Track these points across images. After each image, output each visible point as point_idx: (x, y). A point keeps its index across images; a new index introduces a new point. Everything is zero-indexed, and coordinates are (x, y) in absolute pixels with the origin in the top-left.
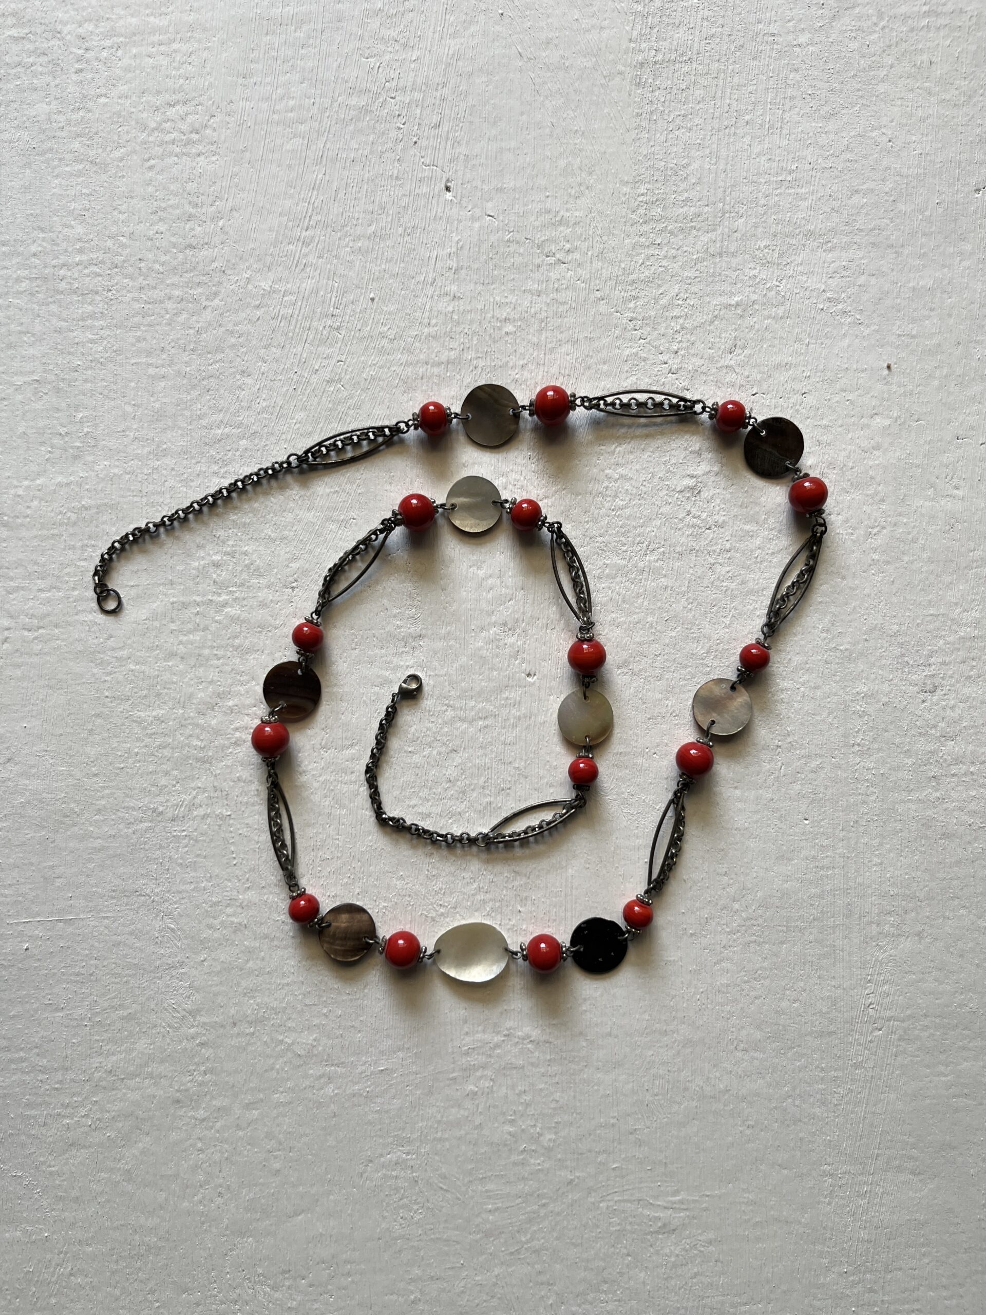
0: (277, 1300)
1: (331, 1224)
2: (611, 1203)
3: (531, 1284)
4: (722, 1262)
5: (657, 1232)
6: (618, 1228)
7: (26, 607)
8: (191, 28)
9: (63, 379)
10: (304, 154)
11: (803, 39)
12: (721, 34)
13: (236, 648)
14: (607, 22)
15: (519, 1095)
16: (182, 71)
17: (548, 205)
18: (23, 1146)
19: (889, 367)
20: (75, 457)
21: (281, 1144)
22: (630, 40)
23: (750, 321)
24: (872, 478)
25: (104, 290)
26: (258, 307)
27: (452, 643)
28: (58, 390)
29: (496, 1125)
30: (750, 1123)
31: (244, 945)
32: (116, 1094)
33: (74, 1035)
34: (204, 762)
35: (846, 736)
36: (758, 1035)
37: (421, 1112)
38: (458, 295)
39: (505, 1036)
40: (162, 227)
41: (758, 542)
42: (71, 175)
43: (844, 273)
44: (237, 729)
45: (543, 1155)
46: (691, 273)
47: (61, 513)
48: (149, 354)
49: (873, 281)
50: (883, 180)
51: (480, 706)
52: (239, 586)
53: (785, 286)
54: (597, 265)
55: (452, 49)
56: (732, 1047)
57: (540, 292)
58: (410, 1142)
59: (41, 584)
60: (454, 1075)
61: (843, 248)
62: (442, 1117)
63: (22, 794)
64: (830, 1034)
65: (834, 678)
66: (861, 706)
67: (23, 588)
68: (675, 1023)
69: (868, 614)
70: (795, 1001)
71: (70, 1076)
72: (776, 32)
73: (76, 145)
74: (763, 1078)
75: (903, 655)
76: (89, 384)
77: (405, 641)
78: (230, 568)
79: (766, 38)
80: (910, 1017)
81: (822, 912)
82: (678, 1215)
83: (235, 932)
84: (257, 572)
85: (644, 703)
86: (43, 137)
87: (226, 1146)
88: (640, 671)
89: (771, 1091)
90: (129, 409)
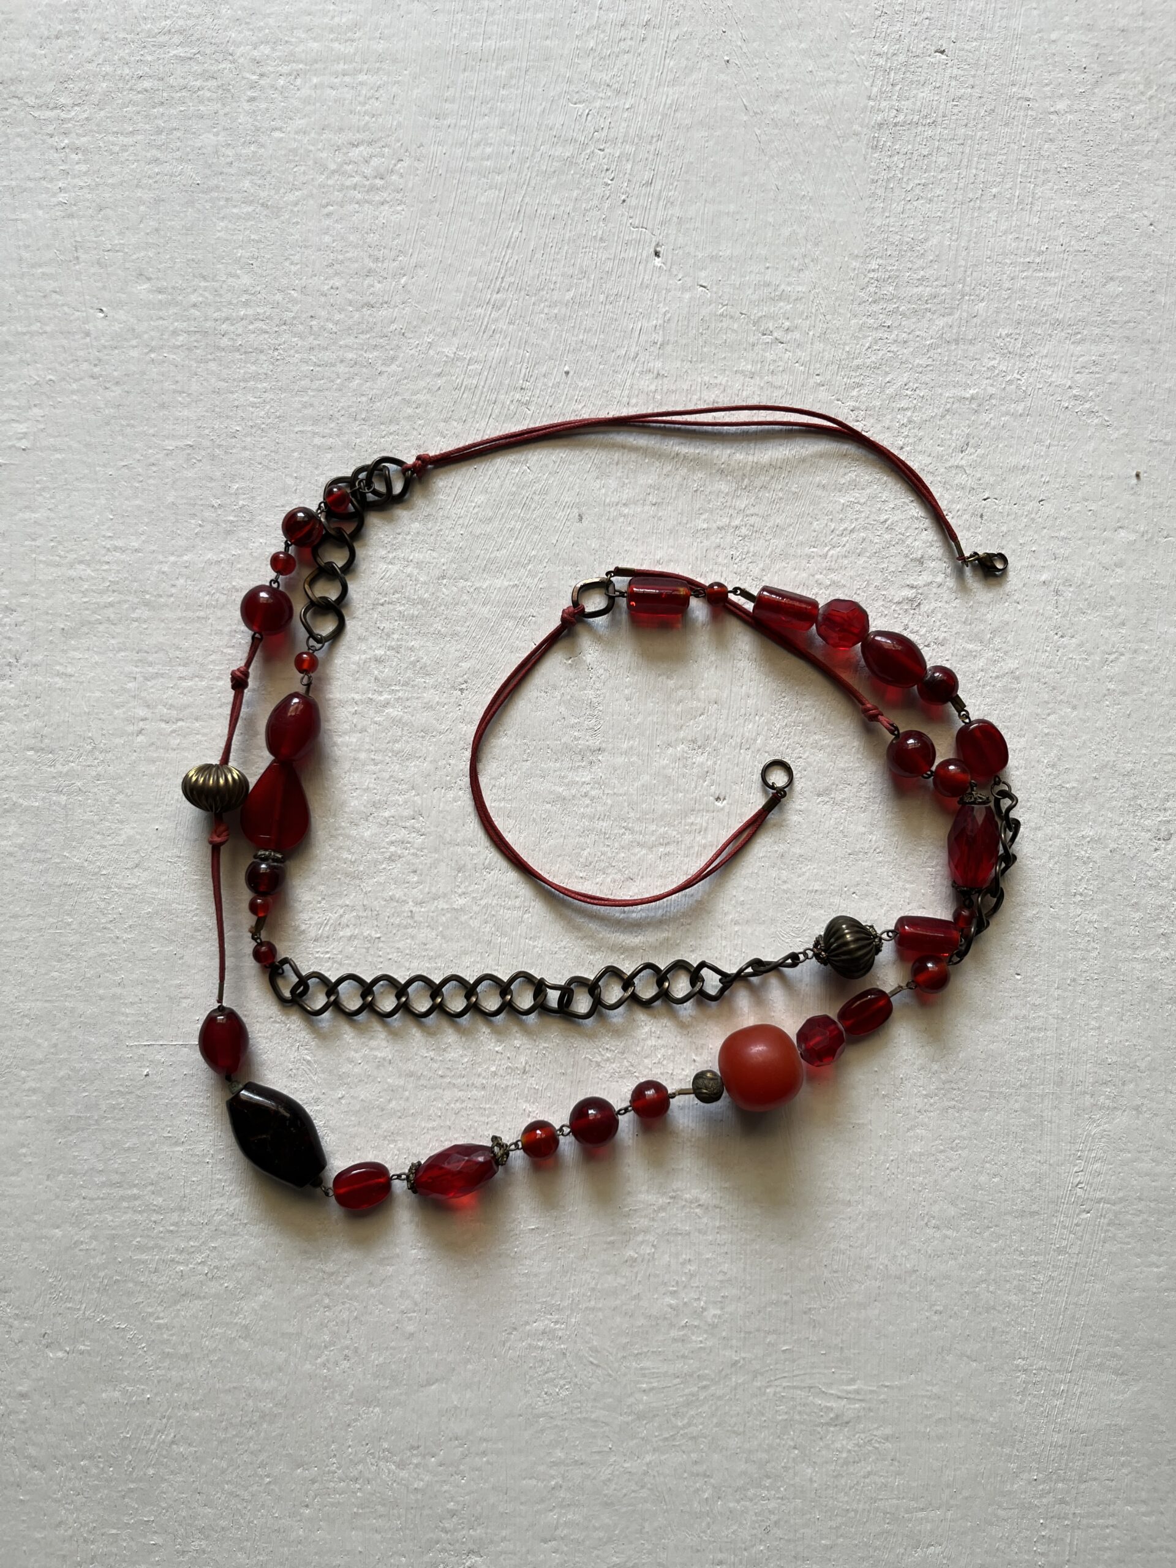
0: (402, 1479)
1: (468, 1396)
2: (778, 1389)
3: (686, 1475)
4: (899, 1462)
5: (828, 1424)
6: (786, 1417)
7: (165, 696)
8: (380, 59)
9: (220, 446)
10: (499, 209)
11: (1061, 106)
12: (971, 95)
13: (396, 753)
14: (843, 76)
15: (683, 1264)
16: (367, 107)
17: (767, 278)
18: (130, 1294)
19: (1138, 476)
20: (228, 532)
21: (416, 1304)
22: (869, 98)
23: (985, 417)
24: (1112, 598)
25: (270, 349)
26: (439, 375)
27: (634, 759)
28: (213, 457)
29: (656, 1296)
30: (938, 1308)
31: (387, 1083)
32: (237, 1241)
33: (194, 1173)
34: (354, 878)
35: (1066, 884)
36: (952, 1211)
37: (573, 1278)
38: (662, 372)
39: (671, 1198)
40: (337, 282)
41: (981, 663)
42: (239, 218)
43: (1094, 369)
44: (392, 843)
45: (706, 1331)
46: (923, 361)
47: (208, 593)
48: (316, 422)
49: (1125, 379)
50: (1141, 268)
51: (662, 830)
52: (403, 685)
53: (1027, 380)
54: (819, 346)
55: (670, 98)
56: (923, 1223)
57: (753, 374)
58: (559, 1310)
59: (182, 671)
60: (612, 1238)
61: (1094, 341)
62: (596, 1284)
63: (150, 903)
64: (1033, 1214)
65: (1058, 819)
66: (1086, 851)
67: (162, 675)
68: (861, 1193)
69: (1100, 750)
70: (995, 1176)
71: (188, 1217)
72: (1031, 96)
73: (246, 184)
74: (956, 1259)
75: (1135, 797)
76: (248, 453)
77: (582, 754)
78: (394, 664)
79: (1020, 102)
80: (1121, 1200)
81: (1030, 1078)
82: (852, 1406)
83: (378, 1067)
84: (424, 671)
85: (845, 836)
86: (208, 172)
87: (355, 1304)
88: (843, 800)
89: (963, 1274)
90: (290, 481)
